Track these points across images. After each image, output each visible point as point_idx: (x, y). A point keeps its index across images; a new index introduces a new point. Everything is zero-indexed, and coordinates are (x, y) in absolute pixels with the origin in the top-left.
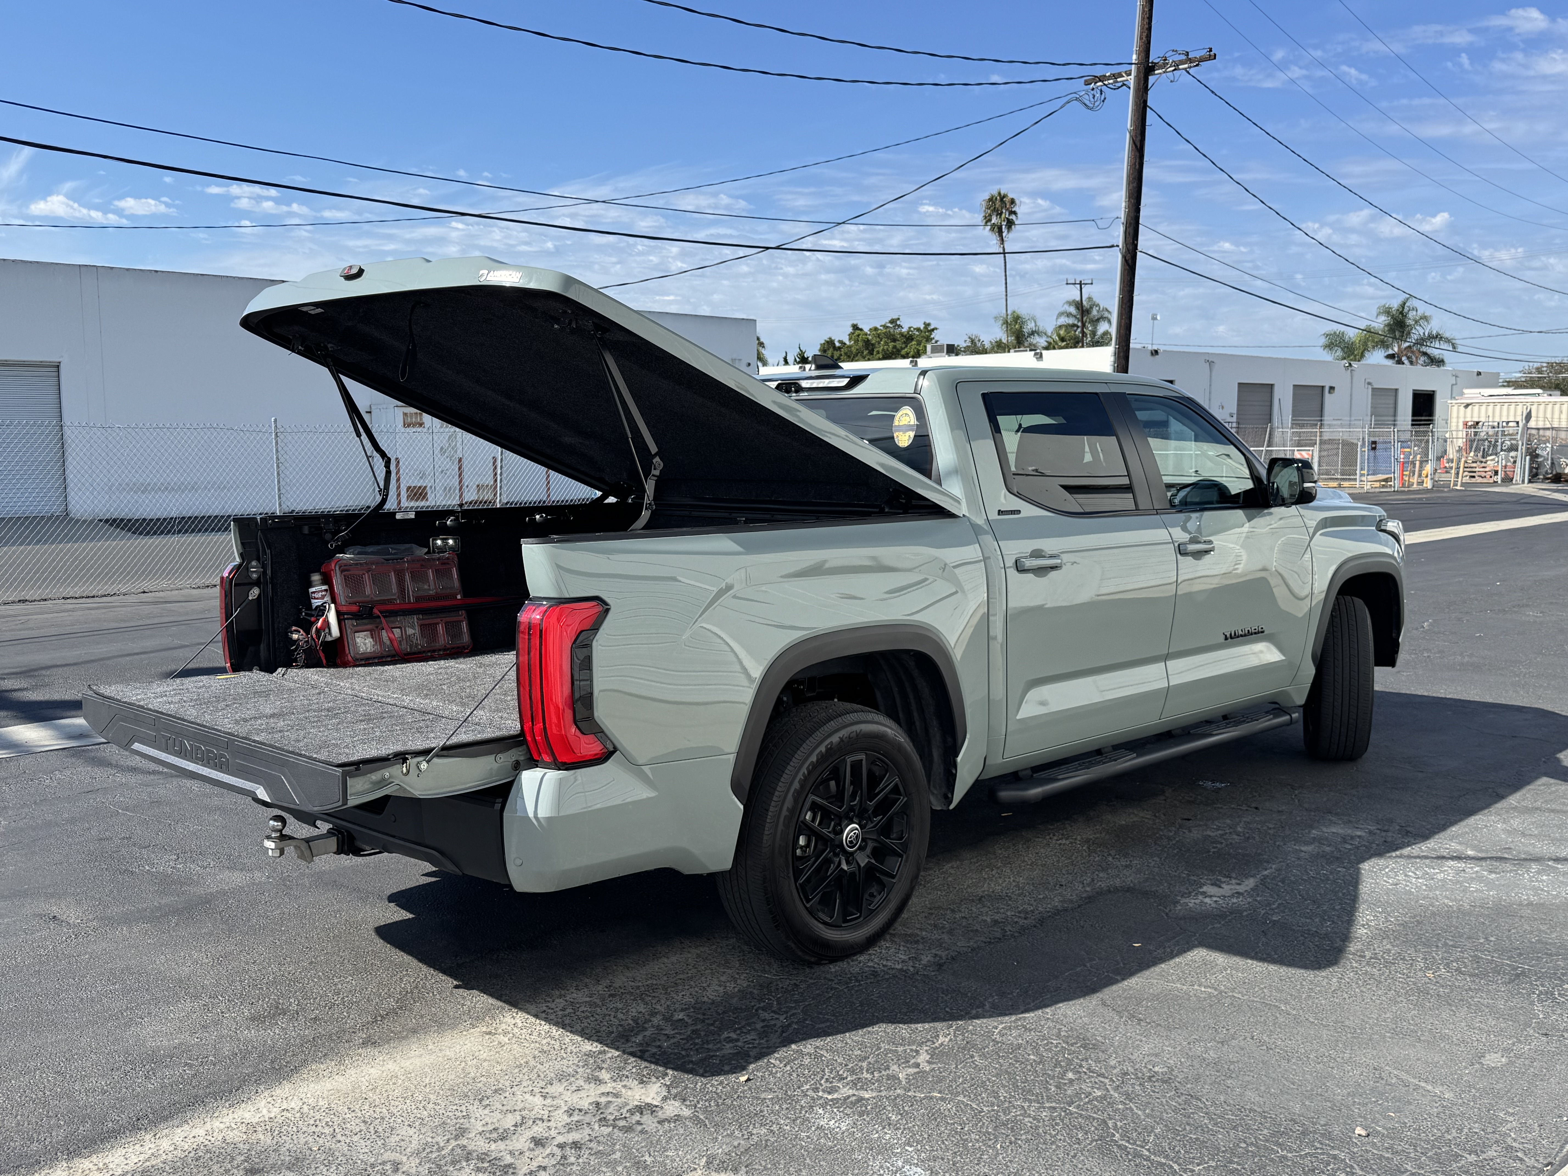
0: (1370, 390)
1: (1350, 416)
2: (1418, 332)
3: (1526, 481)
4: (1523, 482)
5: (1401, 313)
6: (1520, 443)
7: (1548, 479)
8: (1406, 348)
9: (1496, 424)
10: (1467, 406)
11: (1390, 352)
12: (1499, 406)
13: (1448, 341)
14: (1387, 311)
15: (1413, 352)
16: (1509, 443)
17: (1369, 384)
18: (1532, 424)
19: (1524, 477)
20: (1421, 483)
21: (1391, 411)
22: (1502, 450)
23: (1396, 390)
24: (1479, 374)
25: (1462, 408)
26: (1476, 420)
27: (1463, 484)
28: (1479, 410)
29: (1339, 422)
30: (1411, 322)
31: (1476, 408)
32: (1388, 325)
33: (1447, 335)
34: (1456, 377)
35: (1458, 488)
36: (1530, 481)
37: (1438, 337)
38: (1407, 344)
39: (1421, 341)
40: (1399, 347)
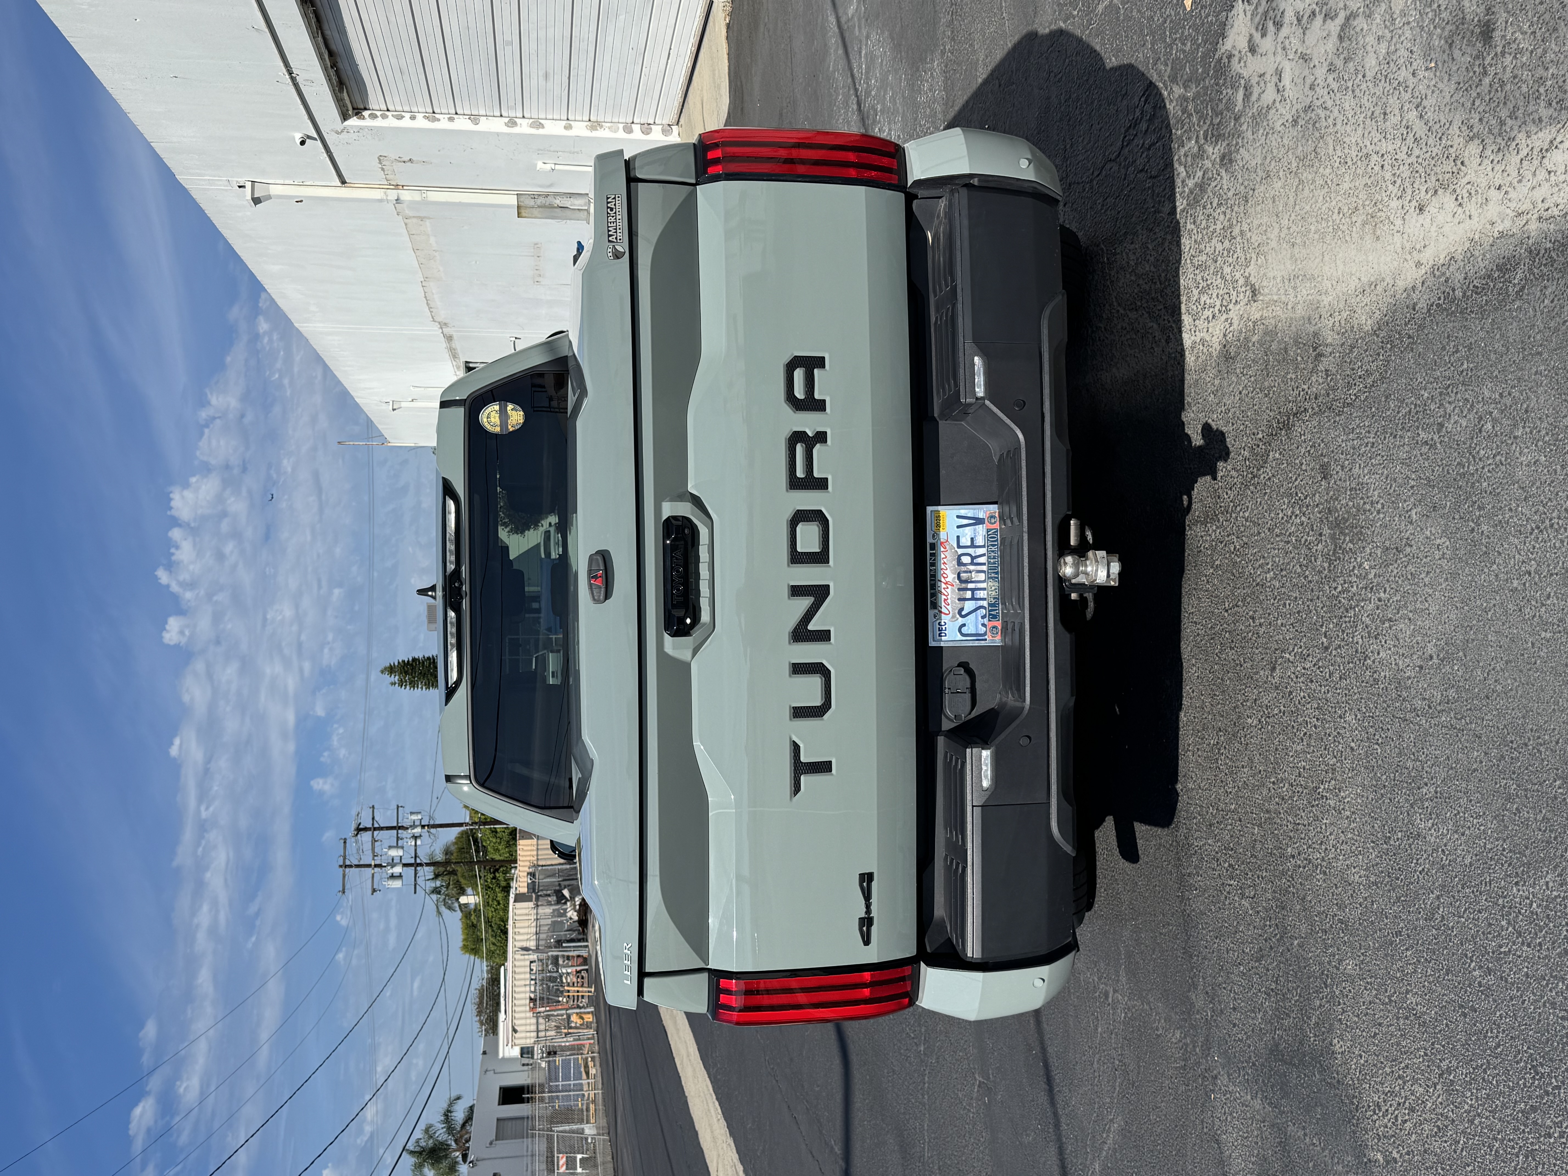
0: (498, 1142)
1: (523, 1156)
2: (441, 1134)
3: (586, 944)
4: (587, 946)
5: (420, 1153)
6: (550, 954)
7: (583, 931)
8: (457, 1144)
9: (533, 982)
10: (515, 1031)
11: (460, 1159)
12: (516, 1002)
13: (451, 1104)
14: (419, 1167)
15: (461, 1137)
16: (550, 967)
17: (491, 1143)
18: (532, 944)
19: (581, 946)
20: (588, 1026)
21: (519, 1122)
22: (557, 971)
23: (498, 1120)
24: (484, 1053)
25: (517, 1035)
26: (528, 1001)
27: (589, 986)
28: (519, 1019)
29: (529, 1165)
30: (431, 1141)
31: (517, 1022)
32: (433, 1164)
33: (445, 1106)
34: (486, 1071)
35: (593, 990)
36: (587, 941)
37: (447, 1115)
38: (453, 1143)
39: (450, 1129)
40: (455, 1151)
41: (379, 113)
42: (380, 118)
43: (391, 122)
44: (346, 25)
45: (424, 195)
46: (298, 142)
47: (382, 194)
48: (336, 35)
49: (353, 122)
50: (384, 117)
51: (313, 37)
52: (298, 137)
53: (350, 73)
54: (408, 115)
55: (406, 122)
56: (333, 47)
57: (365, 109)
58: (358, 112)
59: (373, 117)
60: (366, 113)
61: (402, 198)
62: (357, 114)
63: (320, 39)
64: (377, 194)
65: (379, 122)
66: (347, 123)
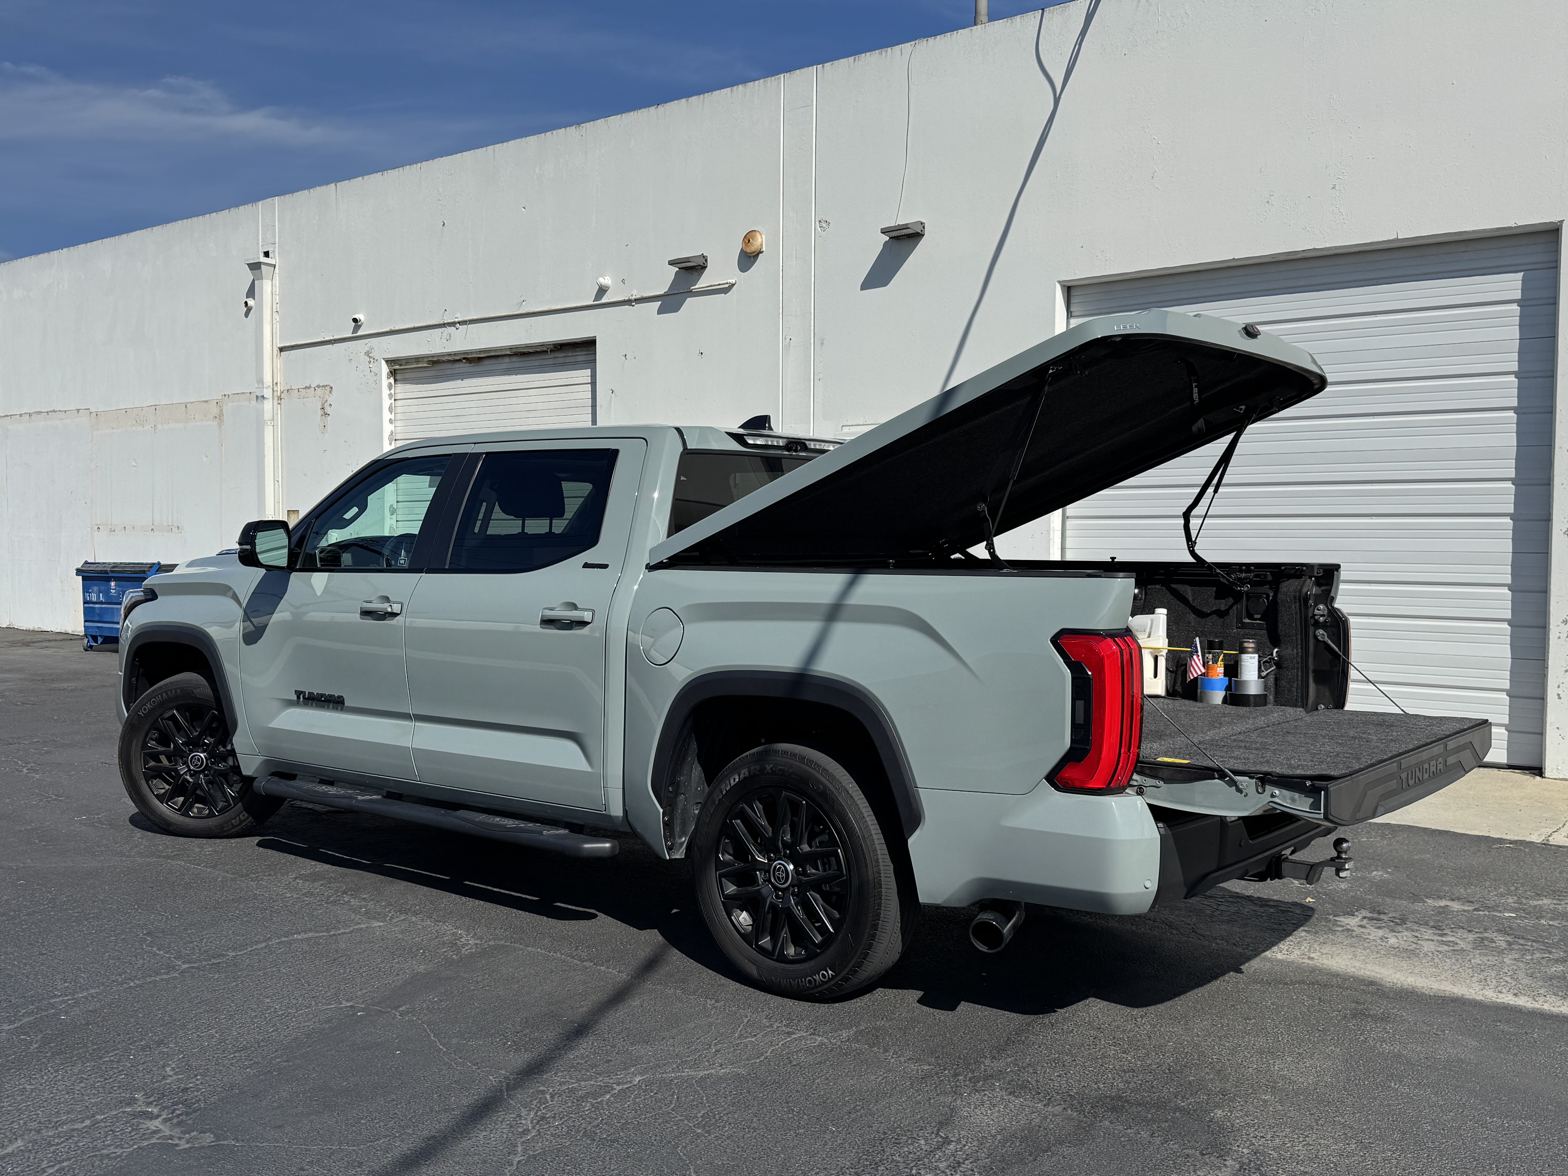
41: (392, 391)
42: (389, 392)
43: (387, 402)
44: (519, 376)
45: (269, 423)
46: (356, 316)
47: (268, 384)
48: (504, 366)
49: (385, 369)
50: (390, 395)
51: (510, 348)
52: (360, 316)
53: (449, 372)
54: (392, 417)
55: (387, 415)
56: (487, 362)
57: (395, 380)
58: (393, 373)
59: (390, 386)
60: (392, 380)
61: (265, 402)
62: (391, 372)
63: (509, 353)
64: (268, 379)
65: (385, 392)
66: (383, 363)
